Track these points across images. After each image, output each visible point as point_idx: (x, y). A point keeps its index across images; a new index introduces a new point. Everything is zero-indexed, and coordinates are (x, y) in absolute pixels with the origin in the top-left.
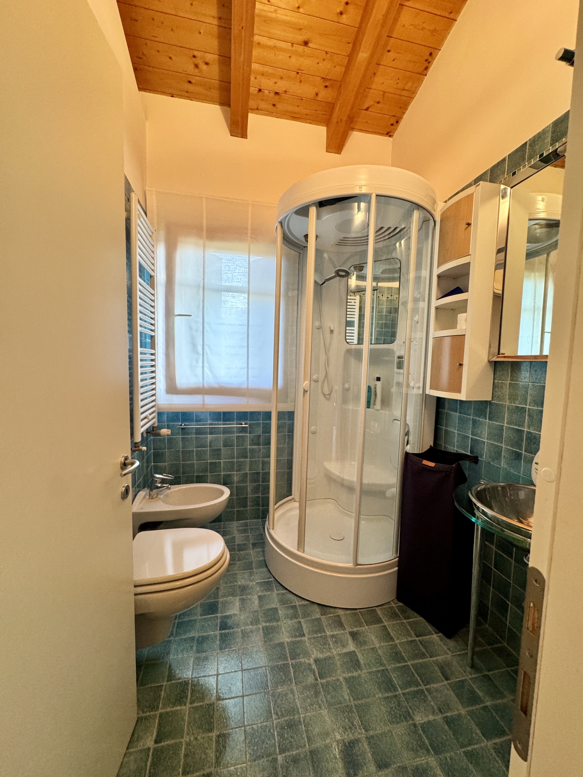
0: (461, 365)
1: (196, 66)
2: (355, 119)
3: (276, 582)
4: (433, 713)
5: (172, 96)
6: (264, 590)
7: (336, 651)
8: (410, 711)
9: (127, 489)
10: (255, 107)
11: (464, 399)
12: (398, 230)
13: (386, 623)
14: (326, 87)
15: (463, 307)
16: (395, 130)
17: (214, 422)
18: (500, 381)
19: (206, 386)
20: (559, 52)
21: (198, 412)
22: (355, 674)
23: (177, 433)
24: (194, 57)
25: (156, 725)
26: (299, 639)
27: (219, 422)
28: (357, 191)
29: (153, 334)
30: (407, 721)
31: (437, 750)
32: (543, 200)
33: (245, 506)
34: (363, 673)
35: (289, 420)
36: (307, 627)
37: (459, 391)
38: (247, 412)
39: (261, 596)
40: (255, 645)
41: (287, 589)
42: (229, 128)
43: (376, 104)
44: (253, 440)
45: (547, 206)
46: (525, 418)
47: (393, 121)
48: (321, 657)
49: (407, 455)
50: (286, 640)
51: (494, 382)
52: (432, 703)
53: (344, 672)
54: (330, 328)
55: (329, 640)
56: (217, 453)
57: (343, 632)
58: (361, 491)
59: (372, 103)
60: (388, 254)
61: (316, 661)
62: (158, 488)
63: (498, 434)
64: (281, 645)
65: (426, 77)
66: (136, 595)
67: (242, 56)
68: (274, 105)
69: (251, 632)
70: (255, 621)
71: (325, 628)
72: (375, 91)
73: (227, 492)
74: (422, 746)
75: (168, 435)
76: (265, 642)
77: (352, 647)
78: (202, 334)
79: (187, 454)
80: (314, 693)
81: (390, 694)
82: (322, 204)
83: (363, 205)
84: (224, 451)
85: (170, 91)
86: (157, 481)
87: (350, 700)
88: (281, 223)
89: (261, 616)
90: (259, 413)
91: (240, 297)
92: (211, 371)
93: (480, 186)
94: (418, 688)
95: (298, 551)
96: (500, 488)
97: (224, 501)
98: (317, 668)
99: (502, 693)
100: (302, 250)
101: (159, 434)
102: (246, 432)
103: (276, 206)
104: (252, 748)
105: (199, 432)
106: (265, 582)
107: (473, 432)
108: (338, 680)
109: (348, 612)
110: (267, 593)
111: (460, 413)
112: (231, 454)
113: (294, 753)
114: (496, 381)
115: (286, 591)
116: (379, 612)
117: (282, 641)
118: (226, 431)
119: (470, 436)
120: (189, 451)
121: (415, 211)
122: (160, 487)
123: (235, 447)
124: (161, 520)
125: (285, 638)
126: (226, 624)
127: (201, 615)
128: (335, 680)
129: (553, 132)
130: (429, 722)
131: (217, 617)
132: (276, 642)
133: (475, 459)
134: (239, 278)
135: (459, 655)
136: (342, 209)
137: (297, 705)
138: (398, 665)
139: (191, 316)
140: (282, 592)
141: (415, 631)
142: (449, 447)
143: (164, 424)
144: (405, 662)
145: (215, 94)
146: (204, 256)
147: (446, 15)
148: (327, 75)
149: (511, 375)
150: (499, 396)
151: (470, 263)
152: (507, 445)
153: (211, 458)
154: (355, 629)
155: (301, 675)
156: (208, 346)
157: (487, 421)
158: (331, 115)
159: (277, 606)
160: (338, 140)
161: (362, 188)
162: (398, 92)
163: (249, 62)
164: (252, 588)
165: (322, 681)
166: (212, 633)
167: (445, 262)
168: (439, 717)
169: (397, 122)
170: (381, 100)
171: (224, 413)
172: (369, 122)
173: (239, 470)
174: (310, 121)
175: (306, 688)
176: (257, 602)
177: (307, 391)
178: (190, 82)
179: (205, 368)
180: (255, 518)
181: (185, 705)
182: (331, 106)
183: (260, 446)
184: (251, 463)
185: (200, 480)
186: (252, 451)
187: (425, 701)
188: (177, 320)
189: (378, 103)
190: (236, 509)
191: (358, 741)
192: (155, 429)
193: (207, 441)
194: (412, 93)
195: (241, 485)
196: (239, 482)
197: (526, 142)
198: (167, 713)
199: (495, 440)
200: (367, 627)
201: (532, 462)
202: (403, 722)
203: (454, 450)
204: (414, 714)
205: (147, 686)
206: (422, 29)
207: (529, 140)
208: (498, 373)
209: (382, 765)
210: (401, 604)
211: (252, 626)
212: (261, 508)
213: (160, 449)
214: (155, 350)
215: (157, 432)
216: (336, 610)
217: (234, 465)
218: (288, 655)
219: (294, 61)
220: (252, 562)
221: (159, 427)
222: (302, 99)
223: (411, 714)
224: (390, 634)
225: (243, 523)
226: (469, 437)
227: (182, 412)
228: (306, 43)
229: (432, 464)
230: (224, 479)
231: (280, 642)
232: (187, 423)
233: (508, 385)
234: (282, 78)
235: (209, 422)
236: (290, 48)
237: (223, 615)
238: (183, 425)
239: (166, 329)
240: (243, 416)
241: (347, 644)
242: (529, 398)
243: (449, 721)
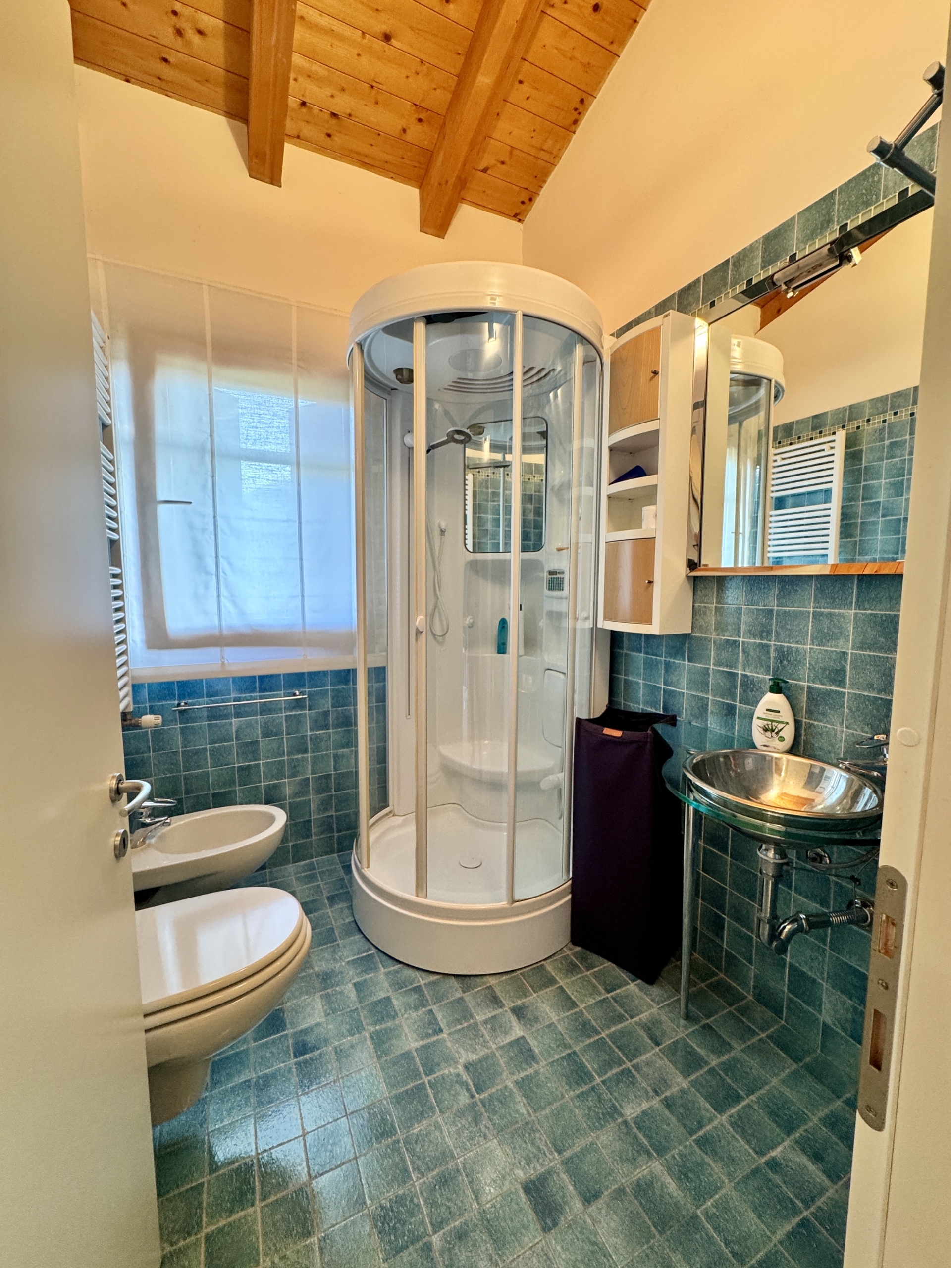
0: (651, 582)
1: (179, 32)
2: (468, 185)
3: (381, 955)
4: (648, 1099)
5: (128, 81)
6: (362, 971)
7: (495, 1044)
8: (617, 1104)
9: (124, 839)
10: (295, 133)
11: (656, 632)
12: (543, 374)
13: (561, 983)
14: (420, 120)
15: (650, 496)
16: (527, 211)
17: (244, 695)
18: (702, 605)
19: (225, 632)
20: (873, 140)
21: (212, 679)
22: (530, 1071)
23: (172, 721)
24: (175, 13)
25: (202, 1257)
26: (435, 1038)
27: (252, 695)
28: (486, 303)
29: (115, 536)
30: (615, 1120)
31: (661, 1150)
32: (739, 345)
33: (309, 835)
34: (542, 1067)
35: (377, 682)
36: (443, 1016)
37: (649, 621)
38: (303, 673)
39: (358, 982)
40: (362, 1067)
41: (401, 963)
42: (246, 165)
43: (499, 165)
44: (316, 721)
45: (745, 355)
46: (738, 656)
47: (524, 196)
48: (474, 1058)
49: (579, 721)
50: (412, 1045)
51: (693, 606)
52: (644, 1084)
53: (512, 1074)
54: (440, 527)
55: (482, 1029)
56: (250, 749)
57: (500, 1010)
58: (517, 786)
59: (494, 162)
60: (538, 409)
61: (466, 1067)
62: (145, 825)
63: (701, 681)
64: (407, 1055)
65: (575, 136)
66: (147, 1031)
67: (275, 34)
68: (329, 135)
69: (352, 1047)
70: (357, 1028)
71: (473, 1011)
72: (498, 143)
73: (280, 818)
74: (642, 1150)
75: (156, 726)
76: (379, 1057)
77: (518, 1032)
78: (213, 537)
79: (193, 757)
80: (472, 1118)
81: (585, 1088)
82: (431, 319)
83: (497, 327)
84: (264, 744)
85: (123, 69)
86: (142, 813)
87: (528, 1112)
88: (360, 345)
89: (365, 1017)
90: (325, 673)
91: (283, 471)
92: (234, 603)
93: (670, 317)
94: (621, 1068)
95: (417, 896)
96: (721, 759)
97: (277, 832)
98: (471, 1078)
99: (729, 1044)
100: (389, 393)
101: (138, 726)
102: (302, 707)
103: (348, 316)
104: (387, 1239)
105: (214, 714)
106: (362, 958)
107: (667, 680)
108: (506, 1087)
109: (504, 977)
110: (367, 976)
111: (647, 653)
112: (278, 749)
113: (457, 1223)
114: (697, 605)
115: (400, 966)
116: (549, 968)
117: (407, 1048)
118: (266, 709)
119: (663, 686)
120: (196, 753)
121: (577, 346)
122: (150, 824)
123: (285, 736)
124: (158, 886)
125: (409, 1041)
126: (304, 1045)
127: (255, 1040)
128: (501, 1090)
129: (765, 250)
130: (644, 1113)
131: (286, 1035)
132: (399, 1052)
133: (672, 720)
134: (280, 436)
135: (668, 1005)
136: (462, 332)
137: (448, 1146)
138: (588, 1042)
139: (191, 503)
140: (393, 968)
141: (604, 984)
142: (632, 705)
143: (143, 705)
144: (598, 1033)
145: (219, 94)
146: (210, 394)
147: (605, 43)
148: (423, 100)
149: (717, 595)
150: (701, 626)
151: (658, 431)
152: (714, 696)
153: (241, 760)
154: (519, 1002)
155: (446, 1095)
156: (227, 559)
157: (686, 662)
158: (427, 171)
159: (389, 994)
160: (440, 215)
161: (495, 300)
162: (533, 152)
163: (288, 48)
164: (341, 973)
165: (482, 1096)
166: (282, 1065)
167: (622, 427)
168: (656, 1102)
169: (531, 200)
170: (507, 160)
171: (262, 678)
172: (489, 192)
173: (293, 775)
174: (392, 175)
175: (460, 1114)
176: (353, 995)
177: (421, 632)
178: (165, 60)
179: (222, 599)
180: (327, 854)
181: (253, 1205)
182: (427, 157)
183: (328, 729)
184: (315, 760)
185: (221, 800)
186: (315, 739)
187: (633, 1084)
188: (163, 511)
189: (503, 163)
190: (291, 844)
191: (550, 1172)
192: (129, 717)
193: (232, 729)
194: (554, 158)
195: (299, 799)
196: (297, 794)
197: (728, 260)
198: (220, 1231)
199: (698, 690)
200: (535, 995)
201: (752, 718)
202: (610, 1124)
203: (639, 708)
204: (621, 1106)
205: (172, 1194)
206: (571, 59)
207: (732, 257)
208: (699, 593)
209: (589, 1197)
210: (578, 949)
211: (353, 1035)
212: (336, 834)
213: (137, 753)
214: (120, 567)
215: (133, 721)
216: (485, 979)
217: (283, 767)
218: (421, 1069)
219: (366, 66)
220: (332, 929)
221: (140, 713)
222: (379, 135)
223: (618, 1107)
224: (570, 998)
225: (306, 865)
226: (660, 688)
227: (178, 682)
228: (387, 38)
229: (618, 733)
230: (266, 794)
231: (403, 1051)
232: (190, 701)
233: (714, 609)
234: (343, 90)
235: (233, 696)
236: (359, 39)
237: (295, 1030)
238: (183, 704)
239: (140, 526)
240: (296, 680)
241: (511, 1028)
242: (743, 627)
243: (668, 1104)
